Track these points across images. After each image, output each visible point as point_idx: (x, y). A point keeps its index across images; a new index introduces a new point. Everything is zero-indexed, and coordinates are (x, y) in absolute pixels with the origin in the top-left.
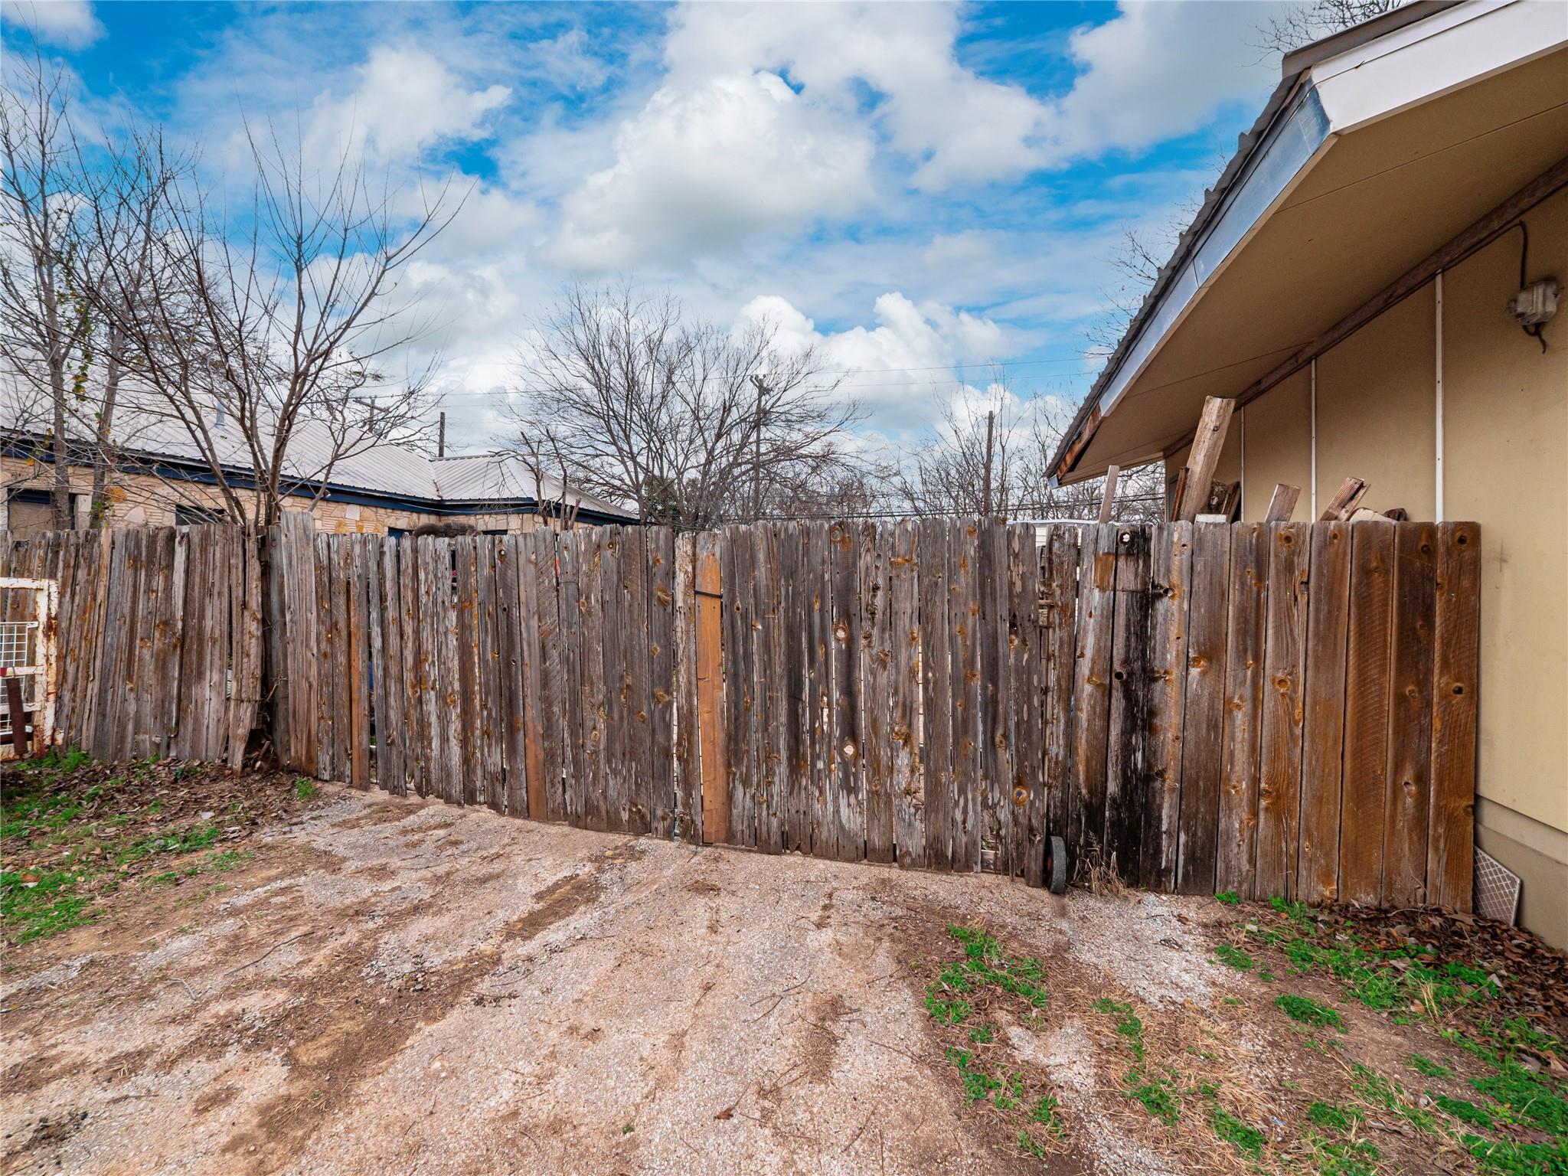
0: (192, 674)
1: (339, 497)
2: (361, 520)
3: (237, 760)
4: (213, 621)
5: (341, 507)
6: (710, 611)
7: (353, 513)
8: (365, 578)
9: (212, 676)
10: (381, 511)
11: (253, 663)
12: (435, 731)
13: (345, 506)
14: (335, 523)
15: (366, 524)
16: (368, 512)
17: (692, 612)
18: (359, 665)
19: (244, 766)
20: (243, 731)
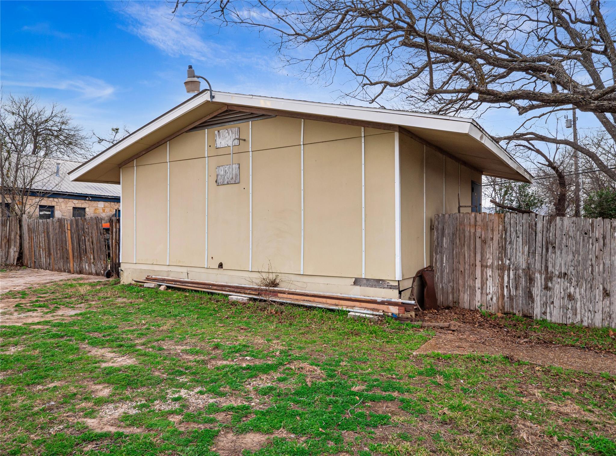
0: (9, 247)
1: (95, 199)
2: (104, 207)
3: (15, 264)
4: (12, 237)
5: (96, 203)
6: (69, 232)
7: (101, 205)
8: (33, 227)
9: (12, 247)
10: (112, 203)
11: (18, 244)
12: (42, 256)
13: (98, 202)
14: (94, 209)
15: (106, 209)
16: (107, 204)
17: (67, 232)
18: (33, 244)
19: (16, 264)
20: (16, 258)
